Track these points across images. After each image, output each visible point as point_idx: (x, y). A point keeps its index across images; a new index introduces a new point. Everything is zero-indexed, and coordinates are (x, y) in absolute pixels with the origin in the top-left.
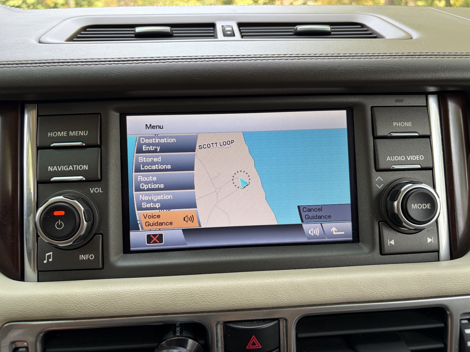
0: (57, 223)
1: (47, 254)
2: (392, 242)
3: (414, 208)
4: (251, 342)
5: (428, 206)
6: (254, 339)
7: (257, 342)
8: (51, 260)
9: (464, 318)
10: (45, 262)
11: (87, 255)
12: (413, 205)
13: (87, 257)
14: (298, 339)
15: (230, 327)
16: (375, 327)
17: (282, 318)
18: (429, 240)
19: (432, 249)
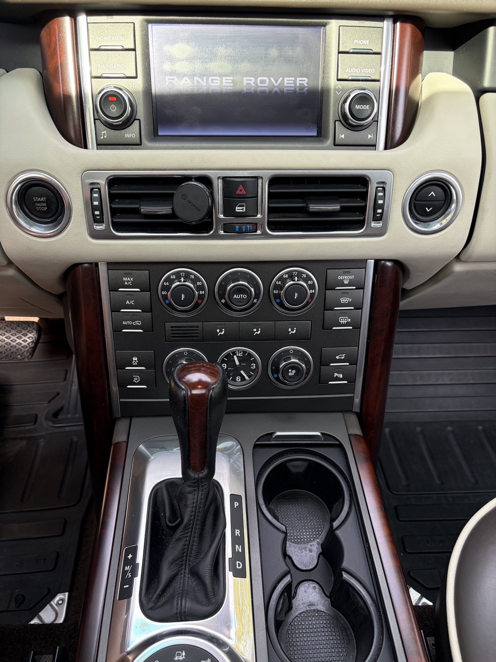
0: (111, 106)
1: (103, 133)
2: (343, 136)
3: (357, 108)
4: (239, 190)
5: (367, 107)
6: (241, 187)
7: (243, 190)
8: (105, 137)
9: (380, 186)
10: (102, 138)
11: (130, 134)
12: (357, 106)
13: (130, 136)
14: (269, 193)
15: (227, 180)
16: (320, 189)
17: (259, 177)
18: (369, 136)
19: (371, 143)
